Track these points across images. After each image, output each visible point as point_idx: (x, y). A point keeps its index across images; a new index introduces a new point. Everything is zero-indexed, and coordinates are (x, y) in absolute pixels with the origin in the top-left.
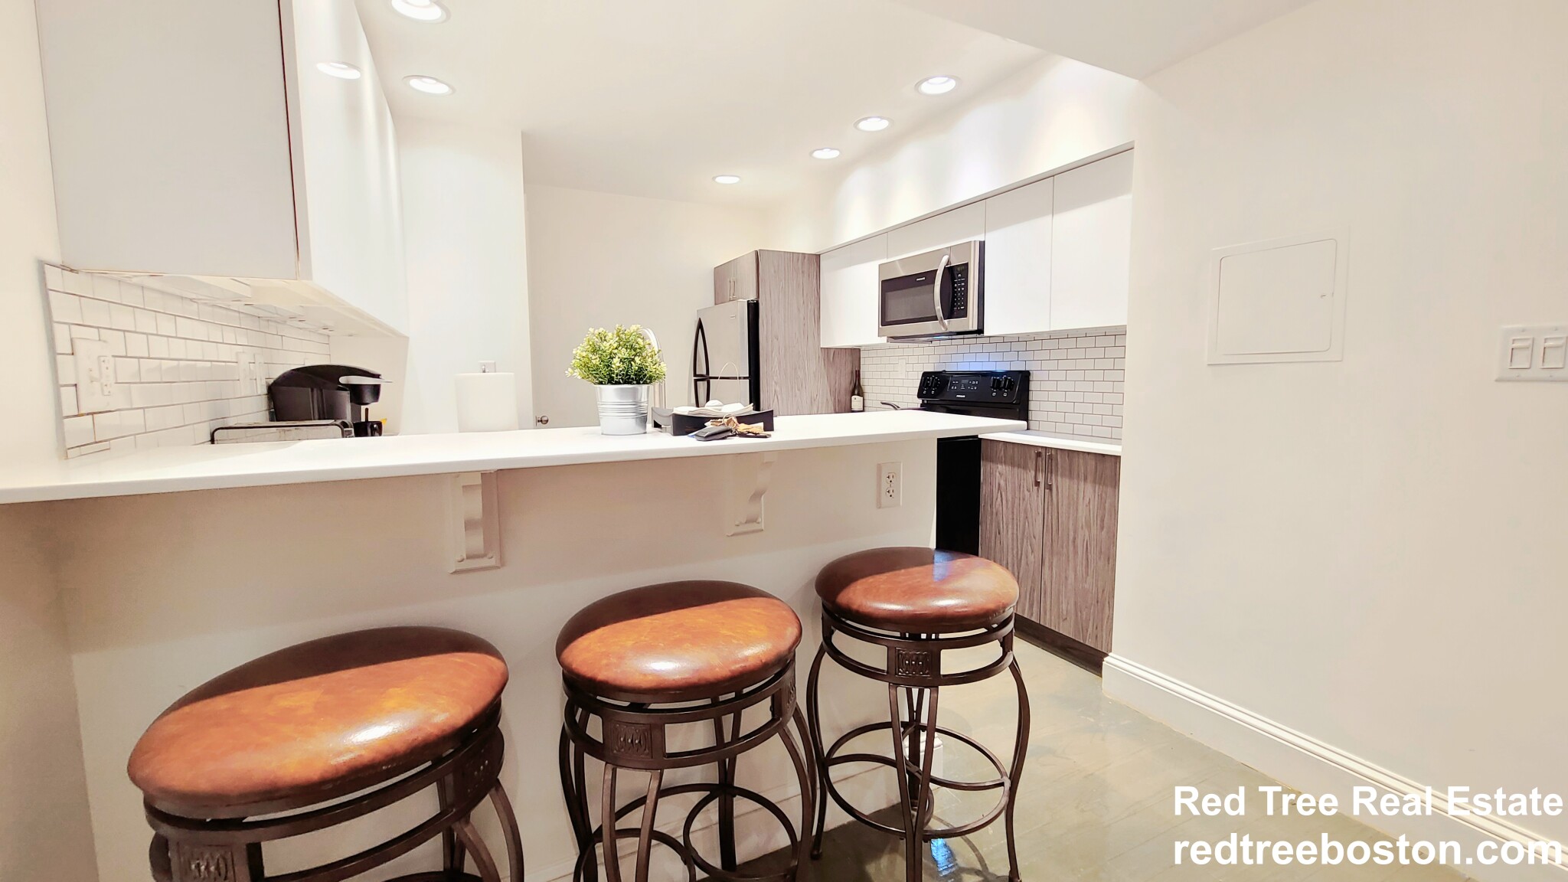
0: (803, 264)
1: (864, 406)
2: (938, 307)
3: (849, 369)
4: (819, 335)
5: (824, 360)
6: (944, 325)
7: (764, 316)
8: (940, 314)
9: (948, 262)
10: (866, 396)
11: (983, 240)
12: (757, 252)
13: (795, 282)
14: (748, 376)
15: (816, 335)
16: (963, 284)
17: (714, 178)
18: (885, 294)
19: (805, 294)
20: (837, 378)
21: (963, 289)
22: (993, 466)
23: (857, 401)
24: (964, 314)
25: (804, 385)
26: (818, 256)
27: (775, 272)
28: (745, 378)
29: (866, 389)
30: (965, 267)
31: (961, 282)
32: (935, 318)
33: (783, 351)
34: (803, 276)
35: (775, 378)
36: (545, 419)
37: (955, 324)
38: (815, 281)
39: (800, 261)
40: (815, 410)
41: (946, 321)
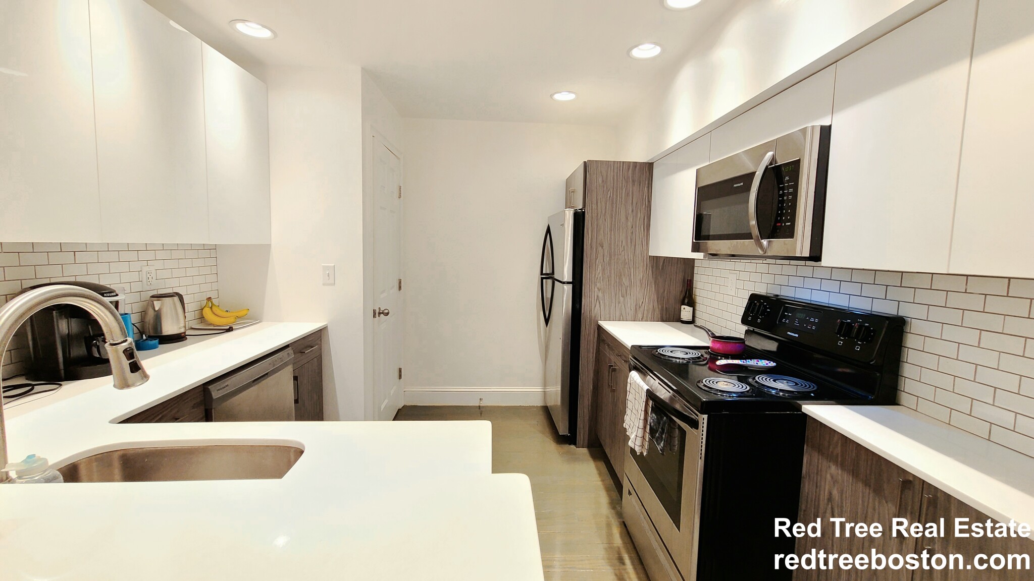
0: (633, 173)
1: (694, 316)
2: (753, 222)
3: (680, 276)
4: (648, 244)
5: (653, 268)
6: (761, 246)
7: (590, 225)
8: (755, 232)
9: (773, 160)
10: (698, 307)
11: (828, 124)
12: (585, 163)
13: (624, 190)
14: (571, 281)
15: (644, 243)
16: (791, 190)
17: (551, 96)
18: (700, 203)
19: (634, 204)
20: (666, 286)
21: (790, 197)
22: (824, 463)
23: (686, 312)
24: (789, 233)
25: (628, 292)
26: (650, 166)
27: (603, 181)
28: (568, 283)
29: (698, 300)
30: (795, 166)
31: (789, 187)
32: (748, 236)
33: (608, 259)
34: (633, 185)
35: (598, 285)
36: (386, 311)
37: (779, 245)
38: (646, 189)
39: (631, 170)
40: (640, 316)
41: (765, 242)
